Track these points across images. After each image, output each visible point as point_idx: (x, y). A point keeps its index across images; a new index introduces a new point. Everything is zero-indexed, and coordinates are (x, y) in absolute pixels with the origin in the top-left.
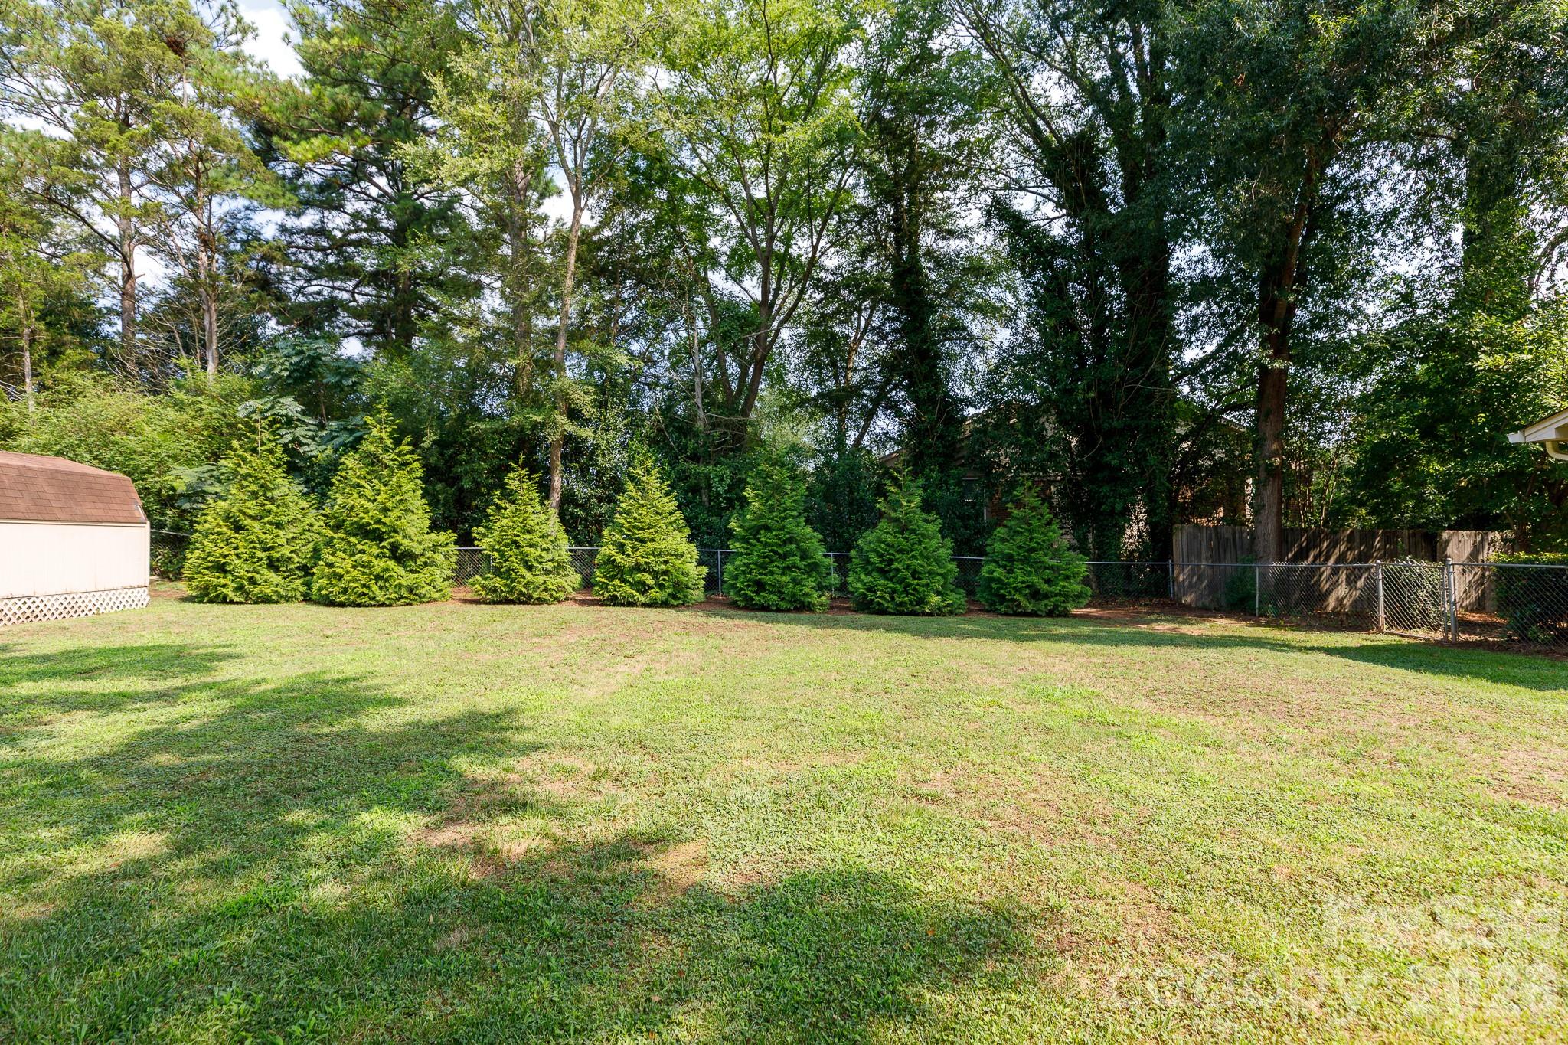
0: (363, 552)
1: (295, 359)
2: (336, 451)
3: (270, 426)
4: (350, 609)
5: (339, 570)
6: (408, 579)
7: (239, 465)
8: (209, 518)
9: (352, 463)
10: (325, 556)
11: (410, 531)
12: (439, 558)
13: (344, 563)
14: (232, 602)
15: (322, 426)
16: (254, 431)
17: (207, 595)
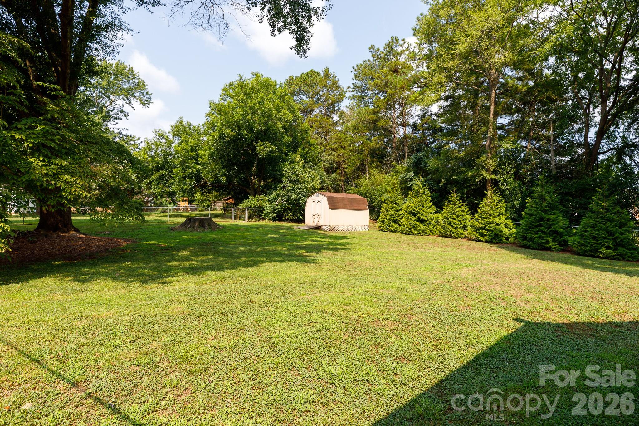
0: (411, 219)
4: (407, 235)
6: (423, 228)
11: (424, 213)
14: (385, 231)
17: (380, 229)
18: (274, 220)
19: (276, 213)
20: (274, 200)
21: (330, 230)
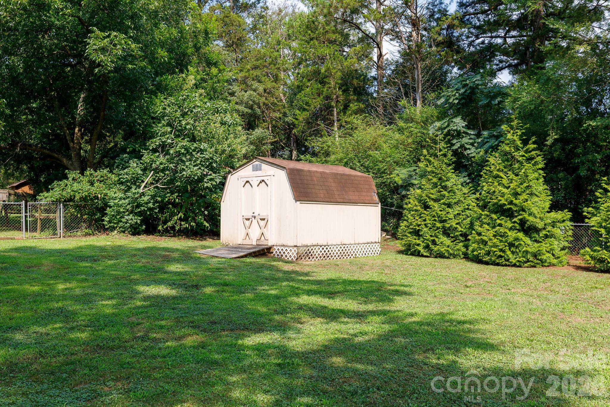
0: (500, 225)
1: (462, 91)
2: (486, 152)
3: (445, 138)
4: (491, 267)
5: (485, 238)
6: (533, 247)
7: (427, 166)
8: (411, 201)
9: (494, 160)
10: (476, 227)
11: (534, 210)
12: (557, 231)
13: (488, 233)
14: (422, 256)
15: (478, 135)
16: (436, 143)
17: (410, 250)
18: (135, 231)
19: (140, 214)
20: (136, 181)
21: (299, 257)
